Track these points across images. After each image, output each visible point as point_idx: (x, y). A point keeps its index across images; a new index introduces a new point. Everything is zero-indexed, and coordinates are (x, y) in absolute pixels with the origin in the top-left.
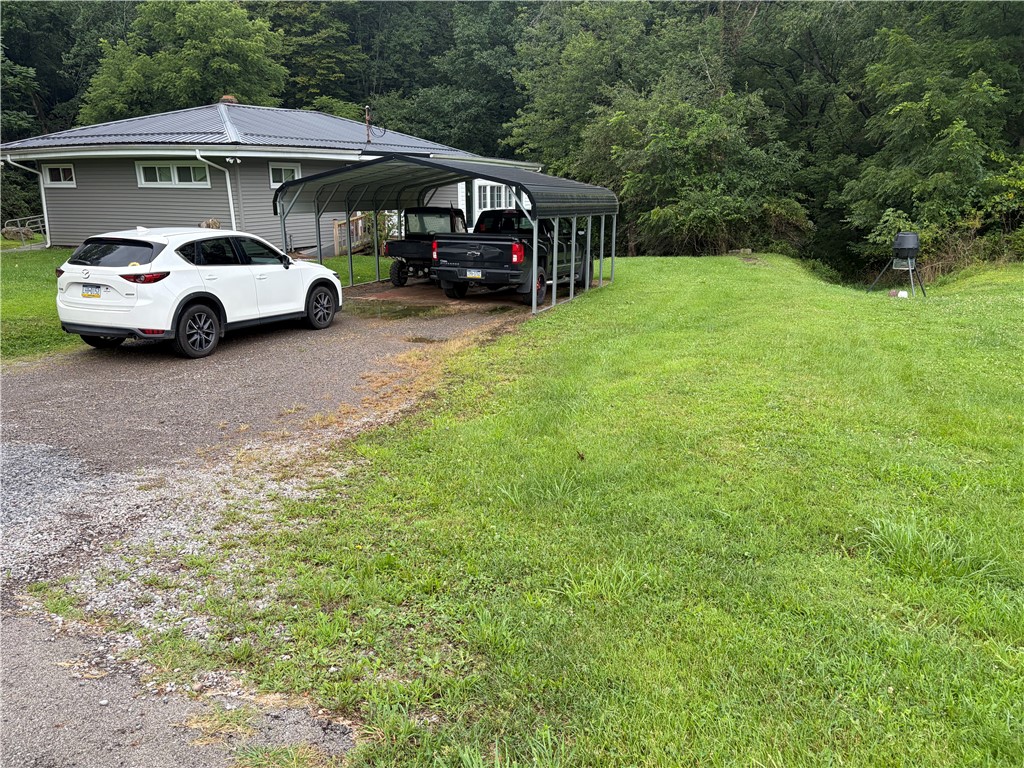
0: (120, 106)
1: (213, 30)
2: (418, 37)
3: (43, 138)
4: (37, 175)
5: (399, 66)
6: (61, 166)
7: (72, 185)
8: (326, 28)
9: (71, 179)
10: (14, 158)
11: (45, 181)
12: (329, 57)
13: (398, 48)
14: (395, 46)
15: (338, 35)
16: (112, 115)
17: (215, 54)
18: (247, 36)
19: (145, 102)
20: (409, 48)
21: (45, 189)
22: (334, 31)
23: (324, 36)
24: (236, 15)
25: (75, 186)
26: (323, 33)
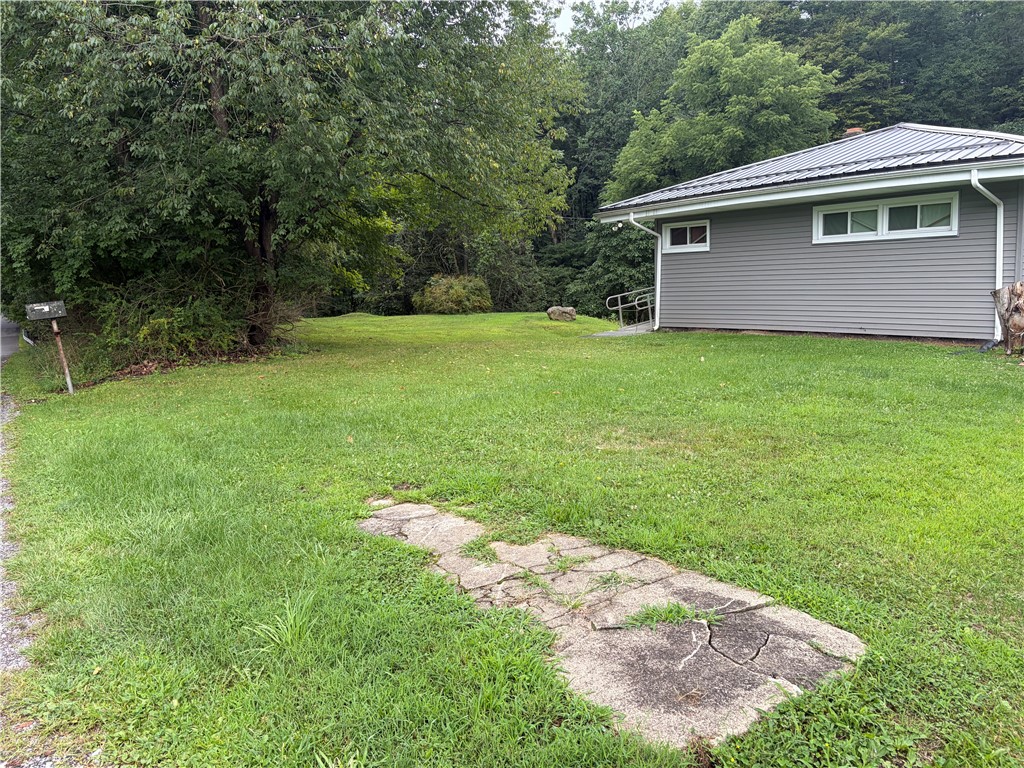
0: (651, 177)
1: (761, 81)
2: (979, 66)
3: (670, 190)
4: (657, 237)
5: (951, 104)
6: (688, 225)
7: (705, 247)
8: (863, 71)
9: (703, 240)
10: (637, 216)
11: (665, 246)
12: (864, 104)
13: (952, 82)
14: (947, 81)
15: (878, 76)
16: (640, 188)
17: (763, 106)
18: (799, 83)
19: (673, 172)
20: (967, 81)
21: (662, 255)
22: (875, 72)
23: (861, 80)
24: (789, 60)
25: (708, 249)
26: (859, 77)
